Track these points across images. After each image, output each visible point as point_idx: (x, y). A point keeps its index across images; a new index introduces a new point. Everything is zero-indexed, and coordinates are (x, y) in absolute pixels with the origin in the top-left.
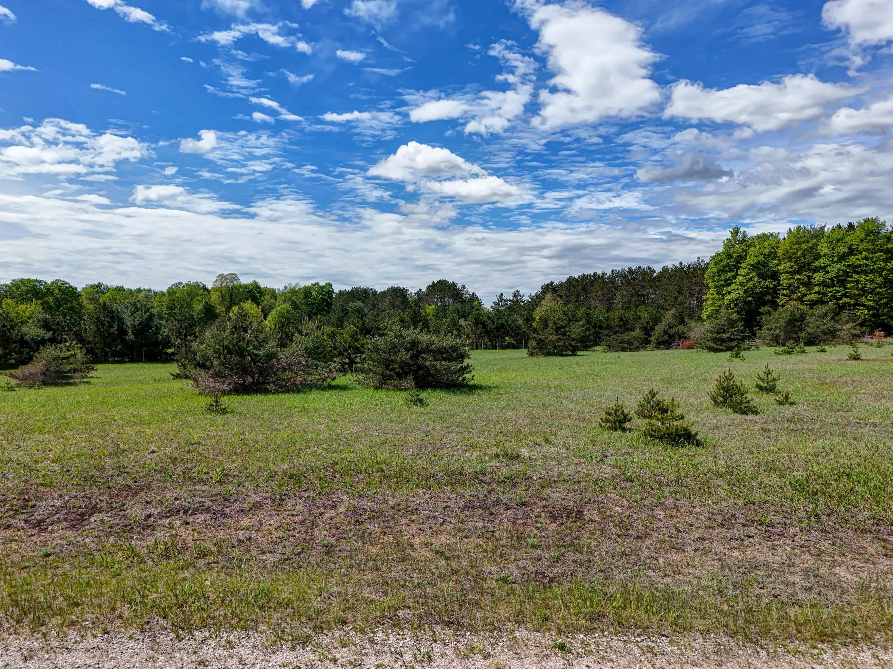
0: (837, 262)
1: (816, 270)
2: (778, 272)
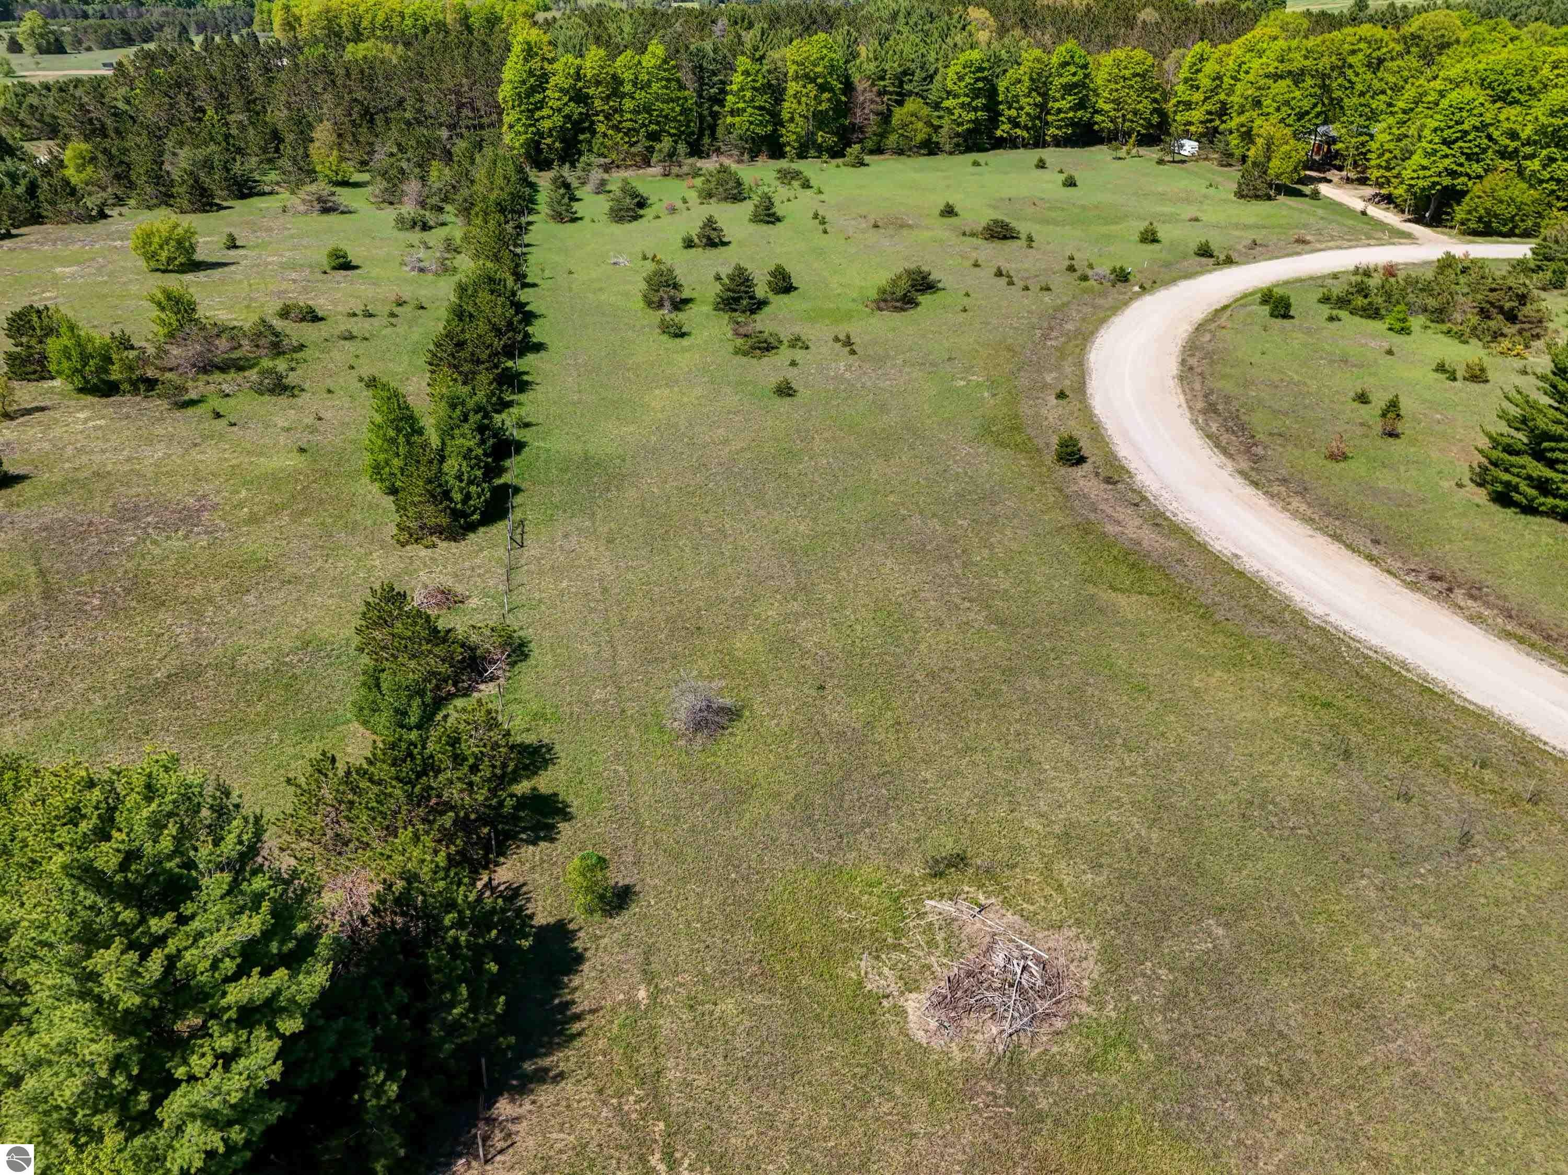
1: (623, 96)
2: (587, 96)
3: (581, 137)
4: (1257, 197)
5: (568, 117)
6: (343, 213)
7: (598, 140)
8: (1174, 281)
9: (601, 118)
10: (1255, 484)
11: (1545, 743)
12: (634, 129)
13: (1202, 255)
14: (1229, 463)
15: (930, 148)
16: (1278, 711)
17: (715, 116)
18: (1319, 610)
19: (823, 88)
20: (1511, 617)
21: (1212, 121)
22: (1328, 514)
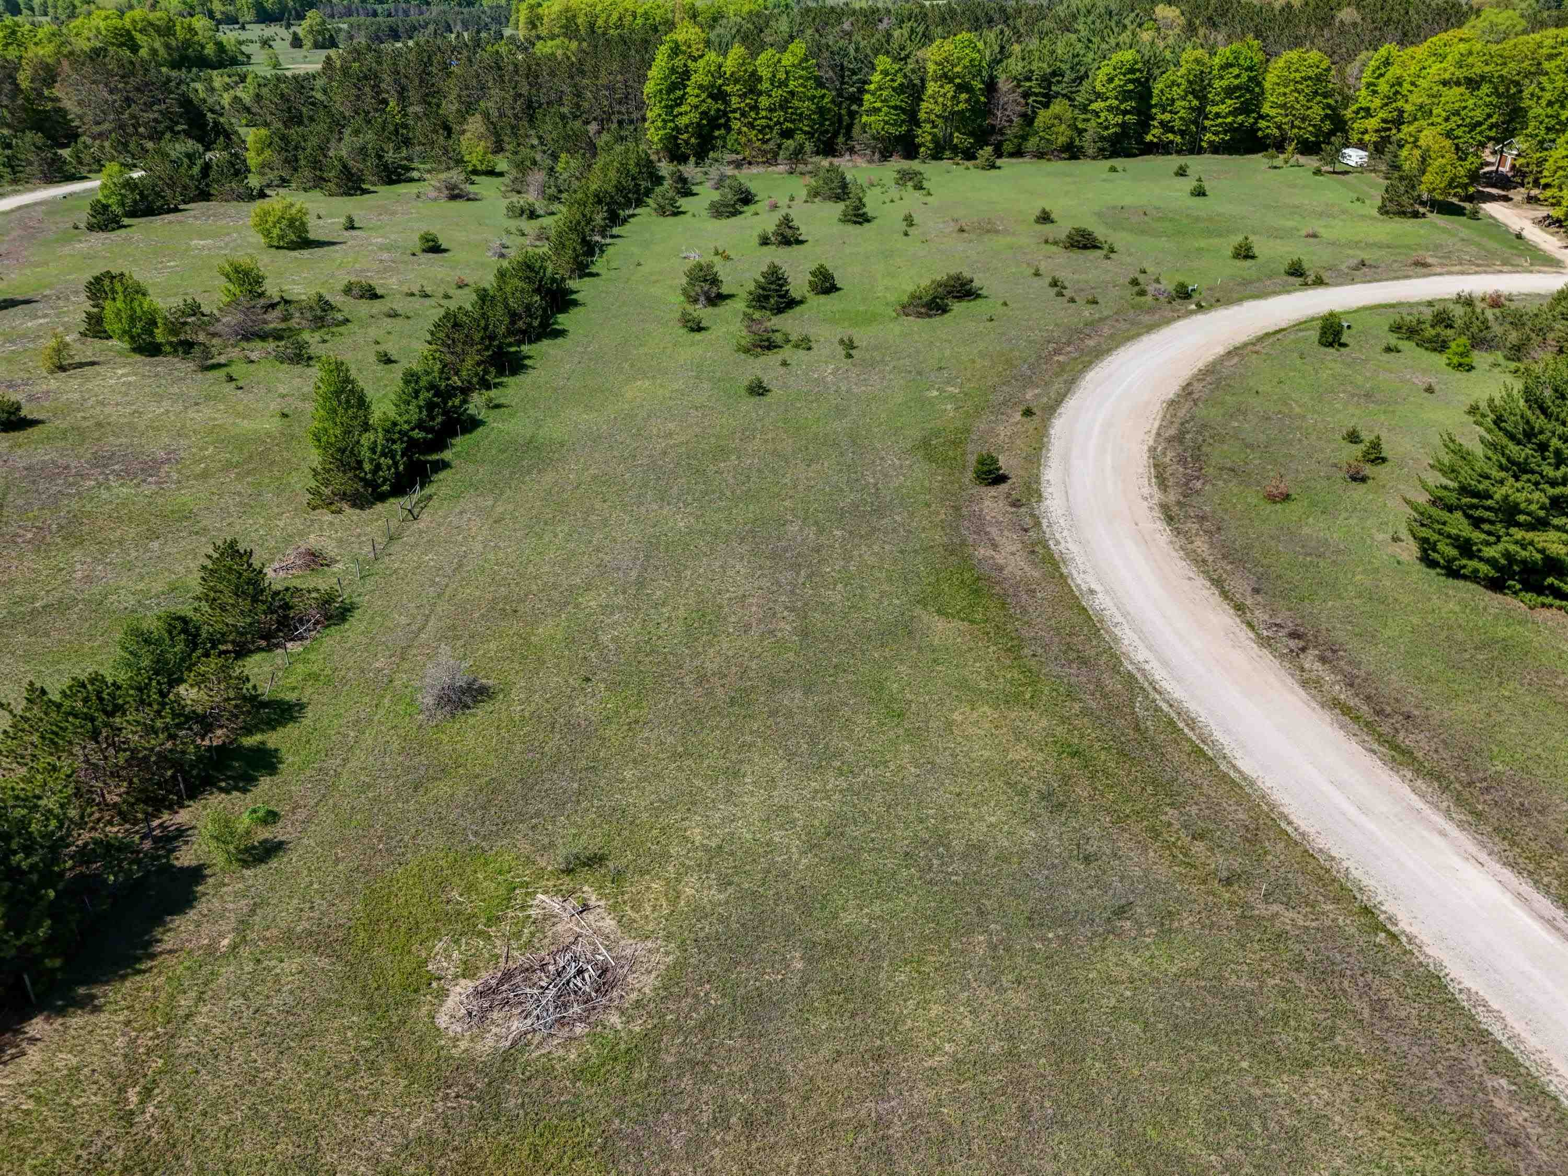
1: (760, 94)
2: (727, 94)
3: (717, 133)
4: (1402, 214)
5: (704, 114)
6: (469, 200)
7: (733, 136)
8: (1240, 300)
9: (737, 115)
10: (1170, 519)
11: (1290, 823)
12: (768, 126)
13: (1292, 274)
14: (1158, 495)
15: (1072, 152)
16: (1019, 753)
17: (852, 115)
18: (1141, 655)
19: (961, 88)
20: (1352, 685)
21: (1390, 129)
22: (1224, 557)
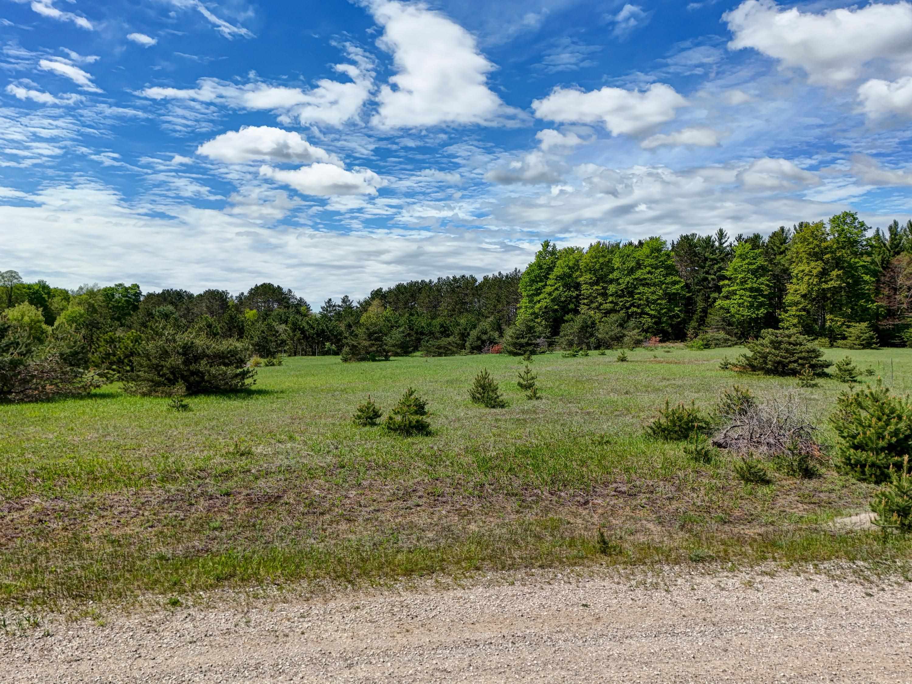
0: (627, 275)
2: (580, 283)
3: (566, 317)
17: (709, 301)
